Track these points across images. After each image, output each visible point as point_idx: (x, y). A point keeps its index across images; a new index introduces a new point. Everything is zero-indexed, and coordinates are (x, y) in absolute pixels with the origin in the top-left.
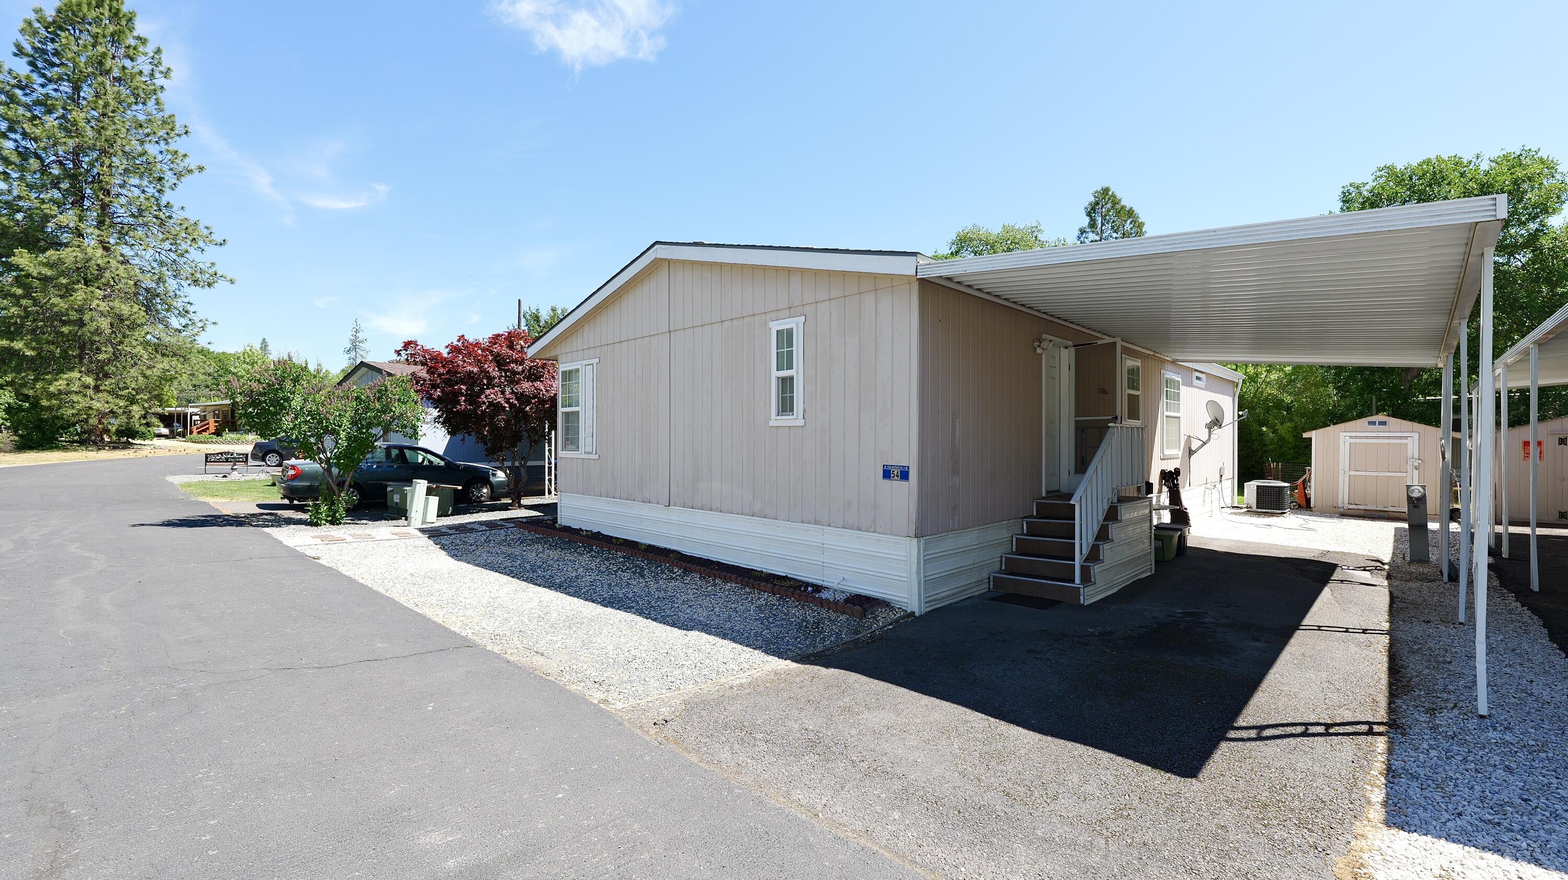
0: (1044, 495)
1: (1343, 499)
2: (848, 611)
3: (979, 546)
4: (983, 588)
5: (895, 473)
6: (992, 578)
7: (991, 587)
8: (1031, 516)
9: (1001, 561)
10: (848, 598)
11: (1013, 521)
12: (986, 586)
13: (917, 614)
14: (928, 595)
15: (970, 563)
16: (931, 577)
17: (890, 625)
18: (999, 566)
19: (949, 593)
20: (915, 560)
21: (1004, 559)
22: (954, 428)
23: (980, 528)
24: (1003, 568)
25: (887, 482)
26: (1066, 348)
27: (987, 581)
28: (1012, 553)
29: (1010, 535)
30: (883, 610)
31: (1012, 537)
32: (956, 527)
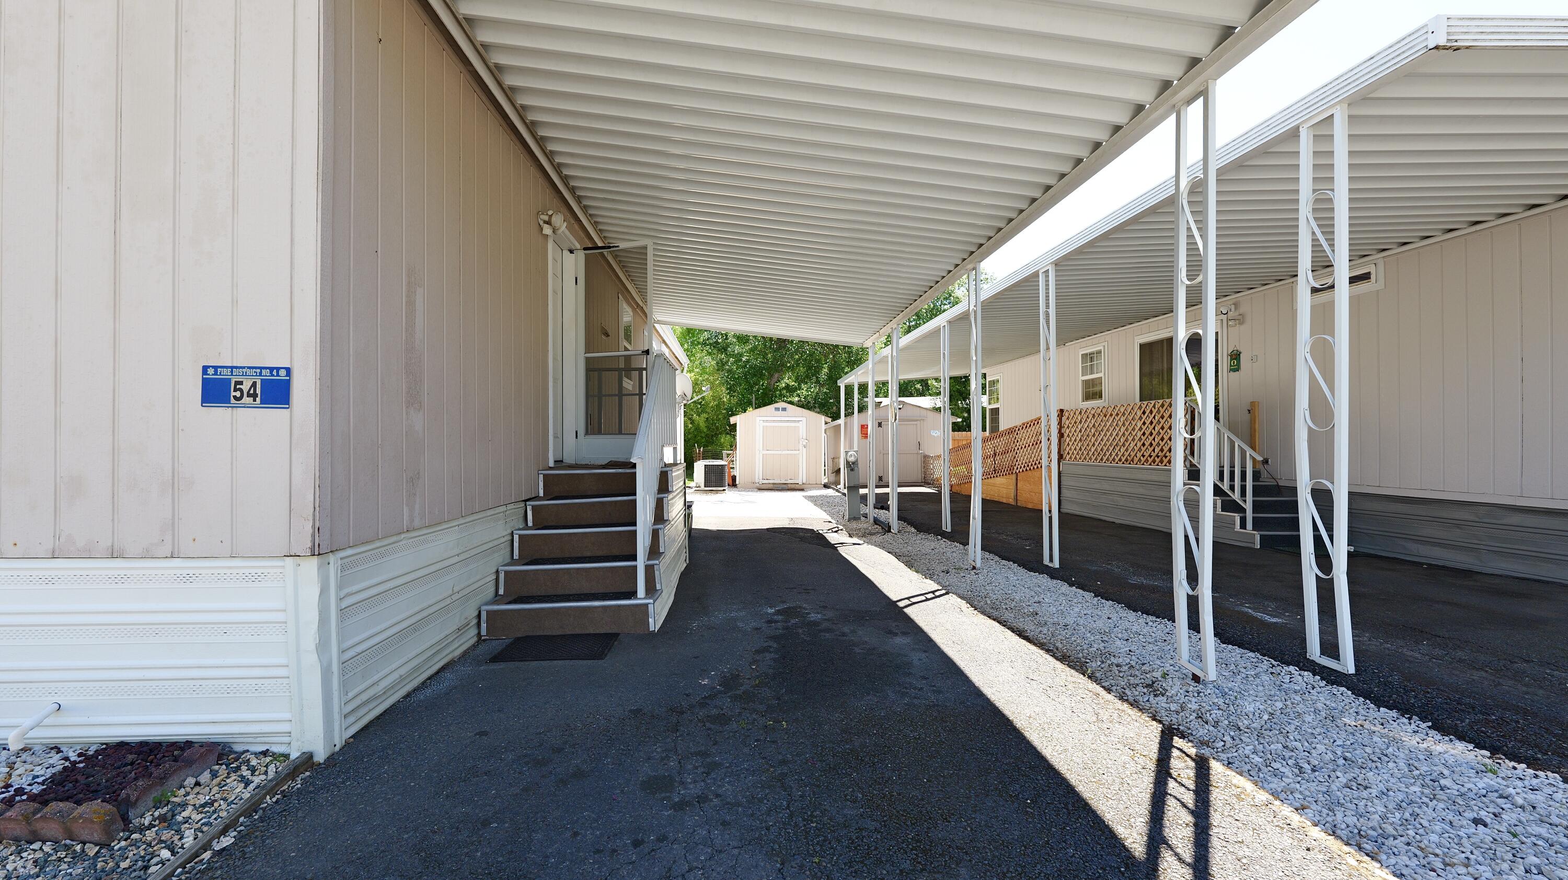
0: (551, 464)
1: (759, 478)
2: (52, 829)
3: (462, 557)
4: (470, 637)
5: (246, 387)
6: (484, 616)
7: (484, 632)
8: (536, 498)
9: (497, 580)
10: (69, 772)
11: (512, 506)
12: (474, 632)
13: (320, 757)
14: (351, 695)
15: (446, 595)
16: (359, 649)
17: (224, 832)
18: (493, 589)
19: (403, 671)
20: (311, 616)
21: (502, 576)
22: (411, 303)
23: (462, 521)
24: (501, 592)
25: (219, 413)
26: (571, 252)
27: (475, 621)
28: (513, 562)
29: (509, 531)
30: (205, 777)
31: (512, 534)
32: (417, 523)
